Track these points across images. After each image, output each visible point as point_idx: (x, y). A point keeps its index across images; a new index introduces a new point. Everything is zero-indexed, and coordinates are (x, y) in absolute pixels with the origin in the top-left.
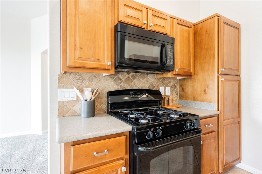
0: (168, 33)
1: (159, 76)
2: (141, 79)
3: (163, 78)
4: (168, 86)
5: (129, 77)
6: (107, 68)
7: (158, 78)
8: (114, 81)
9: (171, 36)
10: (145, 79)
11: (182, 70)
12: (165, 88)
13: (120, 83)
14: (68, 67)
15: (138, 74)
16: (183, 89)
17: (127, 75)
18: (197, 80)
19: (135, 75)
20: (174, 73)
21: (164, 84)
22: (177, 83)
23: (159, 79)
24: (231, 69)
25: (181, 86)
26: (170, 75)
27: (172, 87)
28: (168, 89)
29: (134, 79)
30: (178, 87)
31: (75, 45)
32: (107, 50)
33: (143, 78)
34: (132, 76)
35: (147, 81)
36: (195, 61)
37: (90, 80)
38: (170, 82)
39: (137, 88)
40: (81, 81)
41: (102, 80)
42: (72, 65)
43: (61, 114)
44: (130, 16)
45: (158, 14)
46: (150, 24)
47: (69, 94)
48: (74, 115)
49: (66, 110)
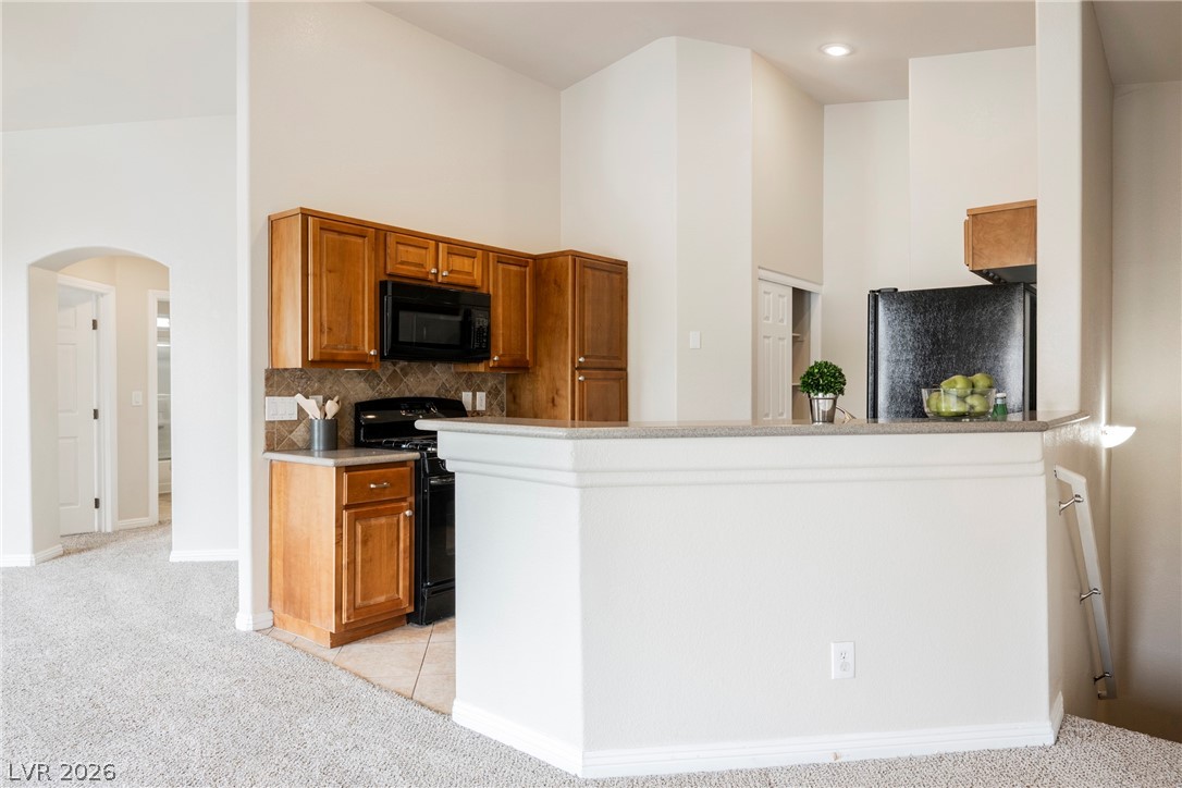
0: (479, 284)
1: (462, 368)
2: (420, 376)
3: (470, 373)
4: (481, 390)
5: (395, 371)
6: (369, 360)
7: (457, 373)
8: (366, 380)
9: (485, 292)
10: (430, 376)
11: (506, 359)
12: (474, 396)
13: (378, 384)
14: (312, 361)
15: (415, 365)
16: (514, 397)
17: (391, 368)
18: (540, 378)
19: (409, 366)
20: (491, 364)
21: (471, 386)
22: (501, 383)
23: (459, 374)
24: (604, 357)
25: (510, 390)
26: (481, 368)
27: (489, 393)
28: (481, 396)
29: (405, 375)
30: (504, 392)
31: (321, 325)
32: (369, 327)
33: (425, 373)
34: (402, 370)
35: (434, 379)
36: (535, 337)
37: (321, 380)
38: (484, 381)
39: (412, 395)
40: (304, 381)
41: (342, 379)
42: (318, 358)
43: (270, 448)
44: (407, 263)
45: (458, 248)
46: (443, 271)
47: (284, 408)
48: (292, 448)
49: (278, 439)
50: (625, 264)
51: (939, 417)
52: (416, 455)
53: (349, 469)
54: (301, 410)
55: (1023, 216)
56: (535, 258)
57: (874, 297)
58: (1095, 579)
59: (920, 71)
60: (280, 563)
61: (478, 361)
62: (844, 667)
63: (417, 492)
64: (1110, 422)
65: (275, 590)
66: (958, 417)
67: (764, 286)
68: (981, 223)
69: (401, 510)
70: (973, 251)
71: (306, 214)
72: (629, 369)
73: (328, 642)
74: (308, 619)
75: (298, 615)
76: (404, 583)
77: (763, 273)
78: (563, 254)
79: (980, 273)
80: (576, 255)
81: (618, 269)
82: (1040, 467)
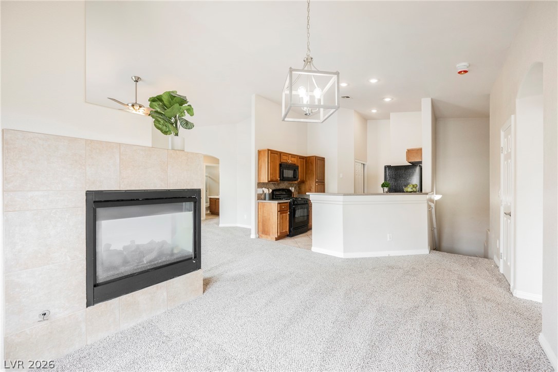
0: (296, 163)
1: (290, 182)
6: (277, 181)
9: (297, 165)
11: (301, 180)
13: (275, 186)
14: (269, 181)
17: (282, 182)
21: (292, 186)
23: (289, 184)
24: (321, 180)
25: (299, 187)
26: (296, 182)
27: (295, 188)
28: (293, 188)
29: (280, 184)
32: (278, 173)
36: (306, 175)
38: (294, 185)
40: (266, 185)
43: (258, 200)
44: (284, 159)
45: (293, 156)
46: (290, 161)
47: (260, 191)
48: (261, 199)
49: (260, 197)
50: (324, 158)
51: (407, 192)
52: (290, 201)
53: (279, 203)
54: (263, 191)
55: (419, 151)
56: (305, 157)
57: (386, 167)
58: (435, 226)
59: (393, 115)
60: (261, 224)
61: (295, 181)
62: (390, 238)
63: (290, 209)
64: (436, 194)
65: (259, 229)
66: (411, 192)
67: (356, 163)
68: (410, 152)
69: (287, 213)
70: (408, 158)
71: (268, 150)
72: (325, 182)
73: (275, 239)
74: (269, 235)
75: (267, 234)
76: (288, 228)
77: (356, 160)
78: (313, 156)
79: (410, 163)
80: (316, 157)
81: (323, 160)
82: (426, 202)
